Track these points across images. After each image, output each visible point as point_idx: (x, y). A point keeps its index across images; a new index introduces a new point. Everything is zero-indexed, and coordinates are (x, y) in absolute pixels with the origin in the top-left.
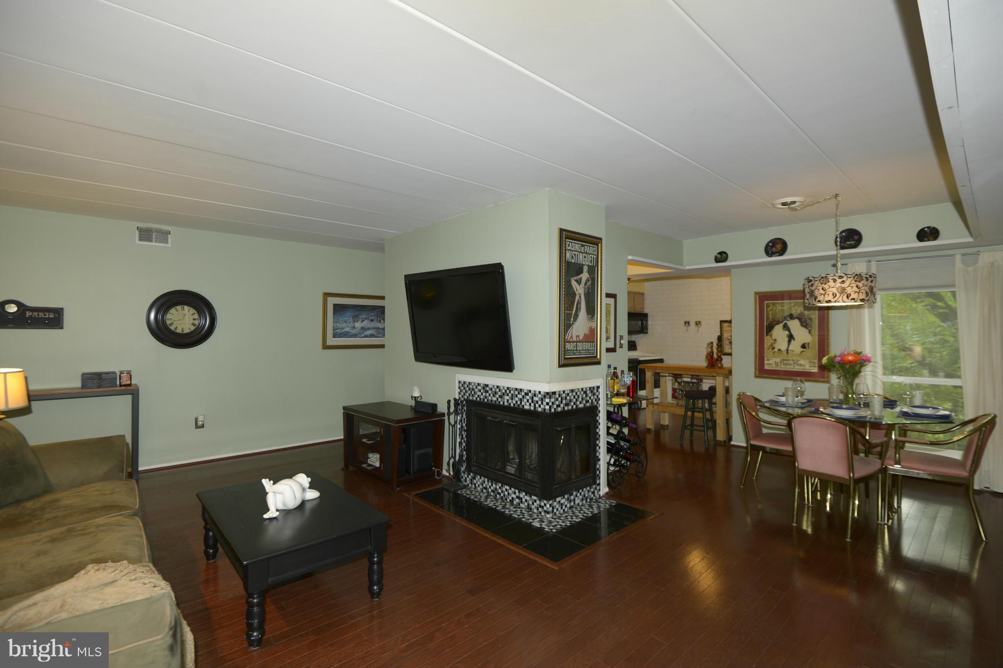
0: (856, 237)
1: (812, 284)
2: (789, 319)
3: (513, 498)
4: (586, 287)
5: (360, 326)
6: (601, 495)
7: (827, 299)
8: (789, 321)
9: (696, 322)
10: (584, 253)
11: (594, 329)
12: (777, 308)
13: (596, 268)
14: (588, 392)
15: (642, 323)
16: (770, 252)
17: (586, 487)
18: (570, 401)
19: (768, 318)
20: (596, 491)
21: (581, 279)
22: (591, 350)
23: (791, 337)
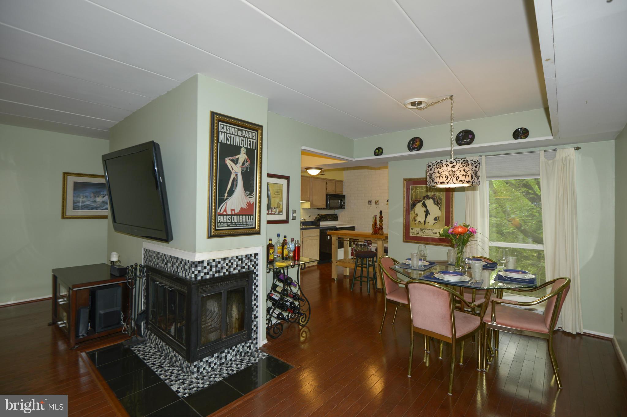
0: (470, 136)
1: (431, 169)
2: (426, 199)
3: (172, 356)
4: (243, 166)
5: (101, 201)
6: (258, 348)
7: (441, 181)
8: (426, 200)
9: (376, 201)
10: (242, 137)
11: (253, 203)
12: (418, 190)
13: (256, 151)
14: (244, 259)
15: (341, 202)
16: (411, 148)
17: (240, 343)
18: (222, 268)
19: (412, 198)
20: (252, 346)
21: (238, 159)
22: (249, 222)
23: (427, 213)
